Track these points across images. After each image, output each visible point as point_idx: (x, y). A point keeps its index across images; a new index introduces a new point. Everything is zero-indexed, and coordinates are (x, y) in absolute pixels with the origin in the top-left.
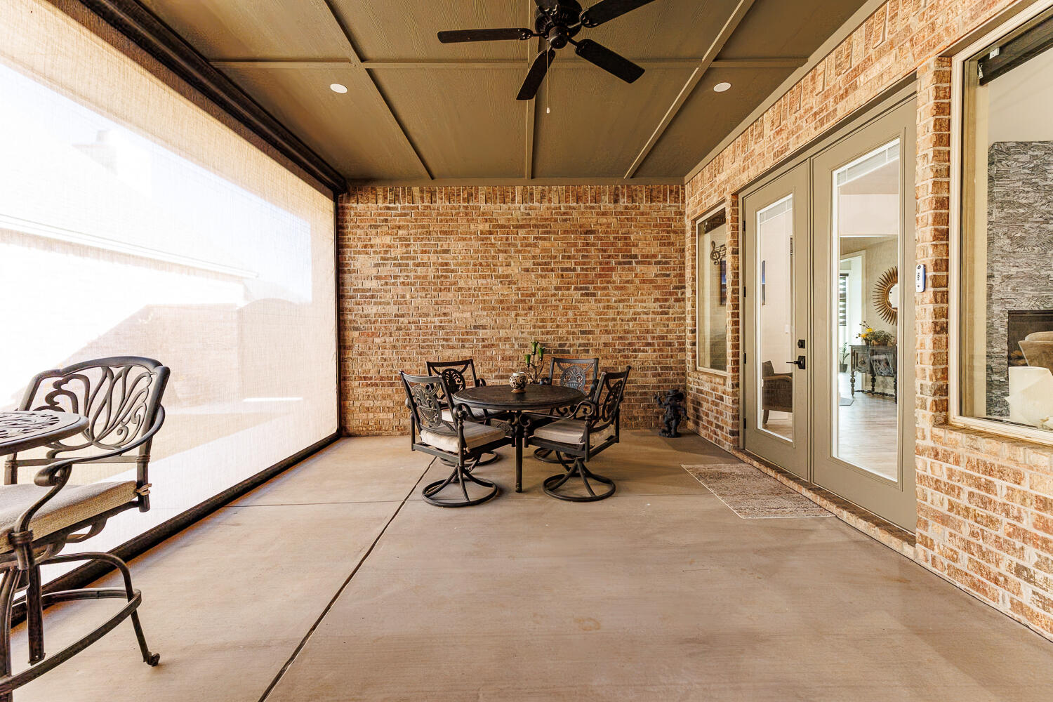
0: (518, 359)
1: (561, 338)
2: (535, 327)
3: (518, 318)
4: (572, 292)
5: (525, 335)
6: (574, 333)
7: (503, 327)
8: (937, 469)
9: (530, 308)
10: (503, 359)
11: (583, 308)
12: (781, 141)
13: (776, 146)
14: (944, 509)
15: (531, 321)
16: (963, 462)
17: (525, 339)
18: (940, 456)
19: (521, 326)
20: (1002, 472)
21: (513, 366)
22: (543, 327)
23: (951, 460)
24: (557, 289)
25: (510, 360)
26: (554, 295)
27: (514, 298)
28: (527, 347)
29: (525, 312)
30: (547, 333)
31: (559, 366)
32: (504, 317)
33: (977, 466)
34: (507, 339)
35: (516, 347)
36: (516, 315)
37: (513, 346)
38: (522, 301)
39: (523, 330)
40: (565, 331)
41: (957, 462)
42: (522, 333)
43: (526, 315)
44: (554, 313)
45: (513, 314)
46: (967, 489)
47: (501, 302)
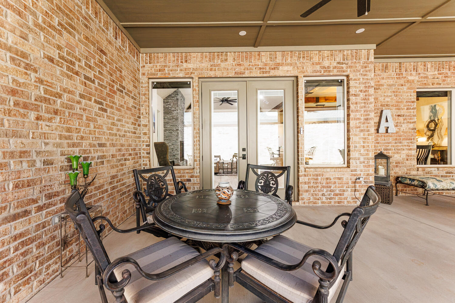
0: (41, 182)
1: (85, 151)
2: (61, 137)
3: (40, 122)
4: (92, 103)
5: (50, 148)
6: (94, 146)
7: (15, 134)
8: (305, 179)
9: (56, 112)
10: (16, 186)
11: (100, 121)
12: (240, 69)
13: (237, 69)
14: (307, 189)
15: (56, 129)
16: (311, 175)
17: (50, 153)
18: (306, 175)
19: (44, 136)
20: (320, 175)
21: (33, 195)
22: (69, 138)
23: (309, 176)
24: (82, 96)
25: (28, 186)
26: (79, 102)
27: (34, 93)
28: (52, 164)
29: (50, 116)
30: (74, 145)
31: (142, 177)
32: (19, 119)
33: (313, 175)
34: (23, 154)
35: (39, 165)
36: (37, 119)
37: (33, 164)
38: (46, 100)
39: (47, 141)
40: (88, 144)
41: (310, 176)
42: (46, 144)
43: (50, 120)
44: (79, 123)
45: (32, 115)
46: (312, 181)
47: (13, 92)
